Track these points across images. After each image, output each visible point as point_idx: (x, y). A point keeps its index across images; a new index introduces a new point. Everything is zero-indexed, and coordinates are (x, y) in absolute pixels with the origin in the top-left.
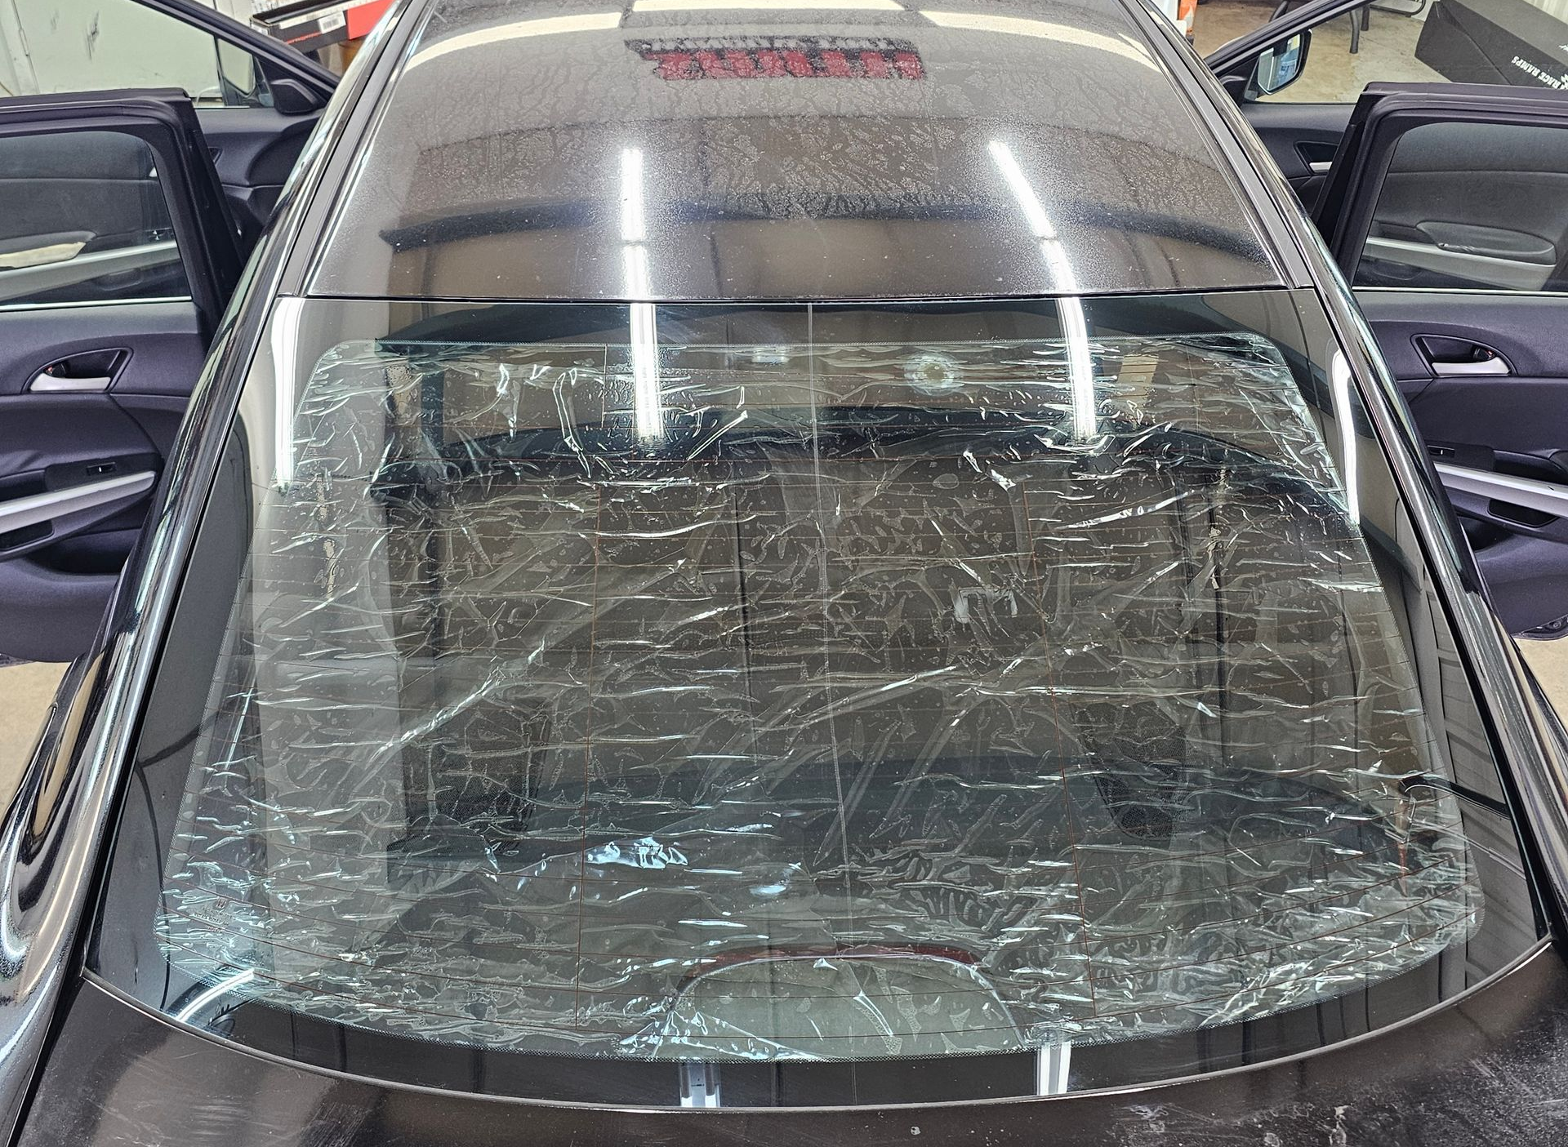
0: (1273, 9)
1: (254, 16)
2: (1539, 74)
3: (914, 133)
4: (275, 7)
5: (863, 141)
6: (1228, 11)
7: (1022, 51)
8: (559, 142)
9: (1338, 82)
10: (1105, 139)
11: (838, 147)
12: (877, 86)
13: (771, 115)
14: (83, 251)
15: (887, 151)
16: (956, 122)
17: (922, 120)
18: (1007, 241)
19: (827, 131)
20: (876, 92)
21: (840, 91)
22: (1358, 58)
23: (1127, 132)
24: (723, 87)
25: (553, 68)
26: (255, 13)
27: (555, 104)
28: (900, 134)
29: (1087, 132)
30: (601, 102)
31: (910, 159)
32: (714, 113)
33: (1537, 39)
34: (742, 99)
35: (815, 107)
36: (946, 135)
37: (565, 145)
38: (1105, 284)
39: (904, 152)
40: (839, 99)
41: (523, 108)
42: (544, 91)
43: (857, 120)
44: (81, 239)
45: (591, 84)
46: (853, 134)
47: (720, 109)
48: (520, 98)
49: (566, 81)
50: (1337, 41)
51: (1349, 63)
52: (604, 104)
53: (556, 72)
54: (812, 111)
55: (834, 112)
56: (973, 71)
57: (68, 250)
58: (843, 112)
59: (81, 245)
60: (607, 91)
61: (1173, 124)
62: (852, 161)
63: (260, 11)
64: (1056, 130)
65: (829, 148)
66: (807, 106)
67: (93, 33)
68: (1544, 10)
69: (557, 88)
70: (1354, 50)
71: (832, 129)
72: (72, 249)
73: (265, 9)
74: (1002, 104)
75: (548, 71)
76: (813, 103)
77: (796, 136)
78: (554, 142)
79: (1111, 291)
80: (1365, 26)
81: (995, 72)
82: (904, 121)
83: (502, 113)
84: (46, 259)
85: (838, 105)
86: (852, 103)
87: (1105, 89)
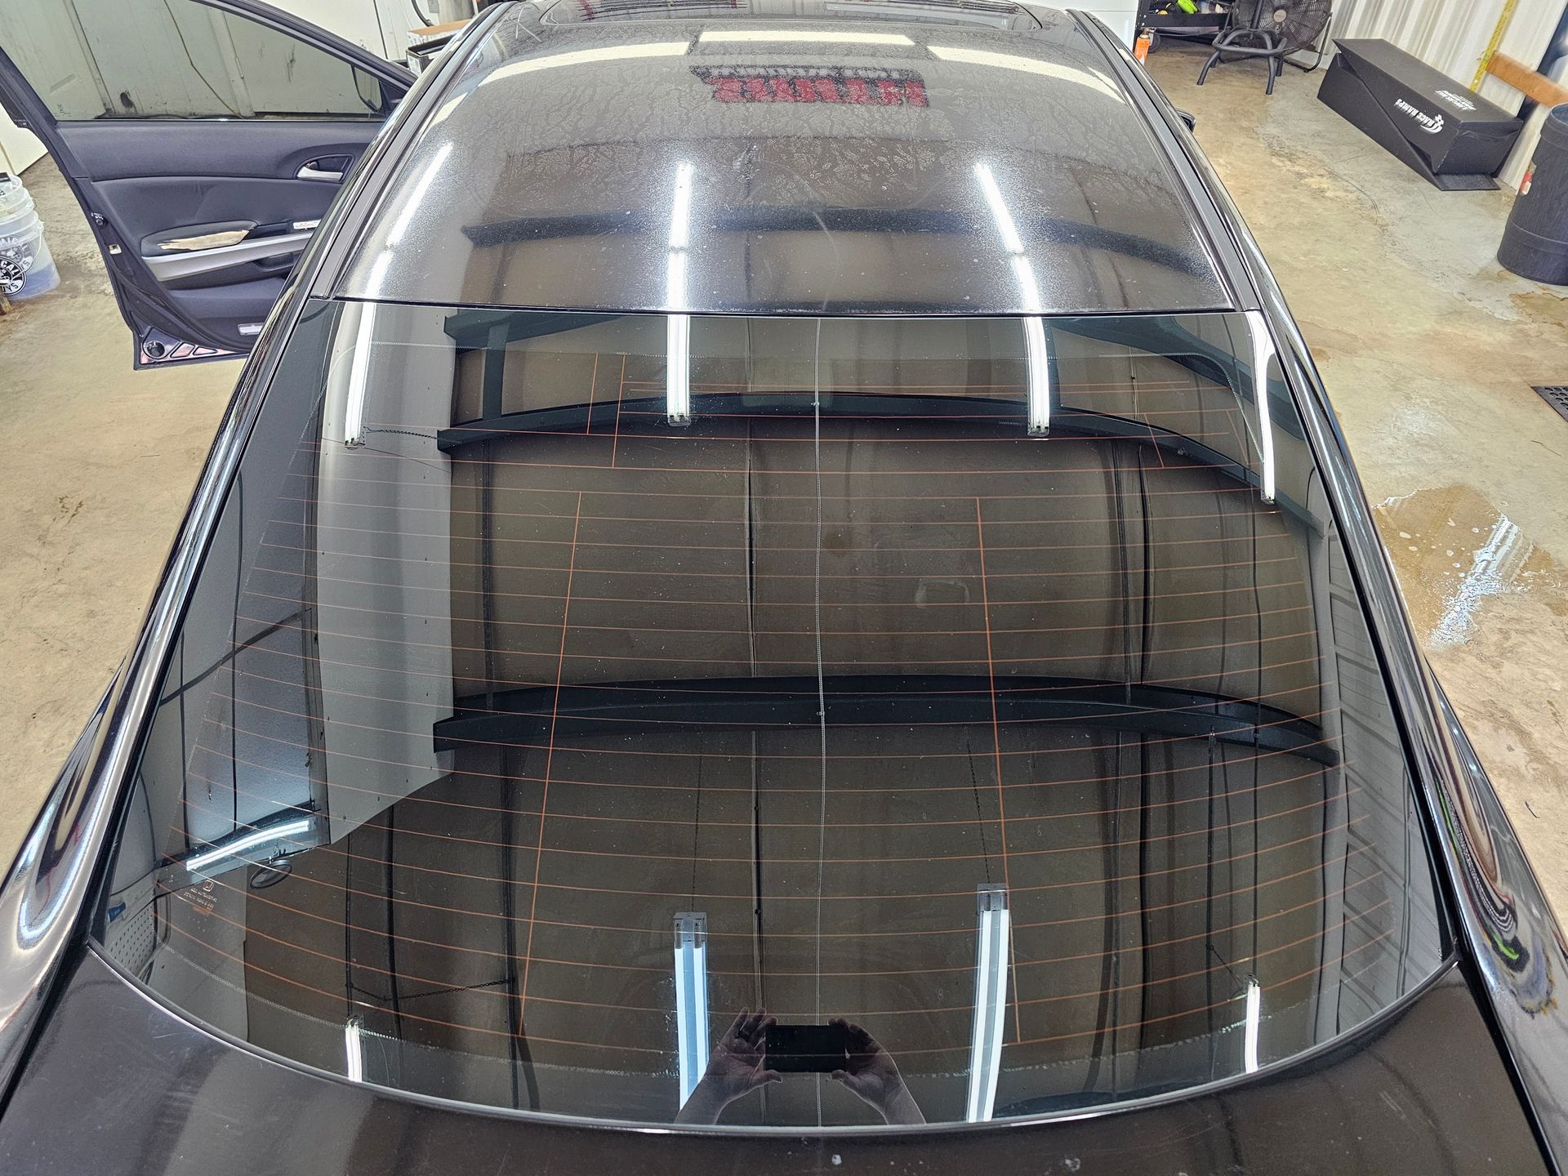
0: (1206, 58)
1: (410, 49)
2: (1418, 114)
3: (898, 154)
4: (425, 42)
5: (851, 162)
6: (1171, 59)
7: (1001, 81)
8: (576, 156)
9: (1255, 118)
10: (1073, 163)
11: (827, 166)
12: (869, 111)
13: (770, 136)
14: (246, 238)
15: (872, 170)
16: (937, 145)
17: (906, 142)
18: (975, 260)
19: (819, 150)
20: (867, 115)
21: (834, 114)
22: (1272, 98)
23: (1092, 158)
24: (729, 108)
25: (582, 88)
26: (411, 46)
27: (577, 123)
28: (885, 155)
29: (1056, 156)
30: (619, 120)
31: (892, 180)
32: (718, 132)
33: (1418, 87)
34: (746, 120)
35: (810, 128)
36: (927, 158)
37: (581, 160)
38: (1066, 304)
39: (887, 172)
40: (832, 121)
41: (549, 124)
42: (570, 108)
43: (847, 141)
44: (244, 228)
45: (613, 102)
46: (842, 154)
47: (723, 129)
48: (548, 115)
49: (591, 100)
50: (1257, 85)
51: (1265, 102)
52: (621, 122)
53: (583, 91)
54: (807, 132)
55: (827, 134)
56: (957, 97)
57: (234, 236)
58: (835, 133)
59: (245, 232)
60: (625, 111)
61: (1136, 150)
62: (838, 180)
63: (414, 45)
64: (1028, 154)
65: (819, 166)
66: (802, 127)
67: (292, 61)
68: (1424, 61)
69: (581, 107)
70: (1269, 92)
71: (824, 149)
72: (238, 236)
73: (419, 43)
74: (981, 129)
75: (576, 90)
76: (809, 125)
77: (790, 155)
78: (571, 156)
79: (1071, 311)
80: (1279, 72)
81: (975, 98)
82: (890, 142)
83: (529, 129)
84: (216, 244)
85: (832, 127)
86: (843, 124)
87: (1076, 117)
